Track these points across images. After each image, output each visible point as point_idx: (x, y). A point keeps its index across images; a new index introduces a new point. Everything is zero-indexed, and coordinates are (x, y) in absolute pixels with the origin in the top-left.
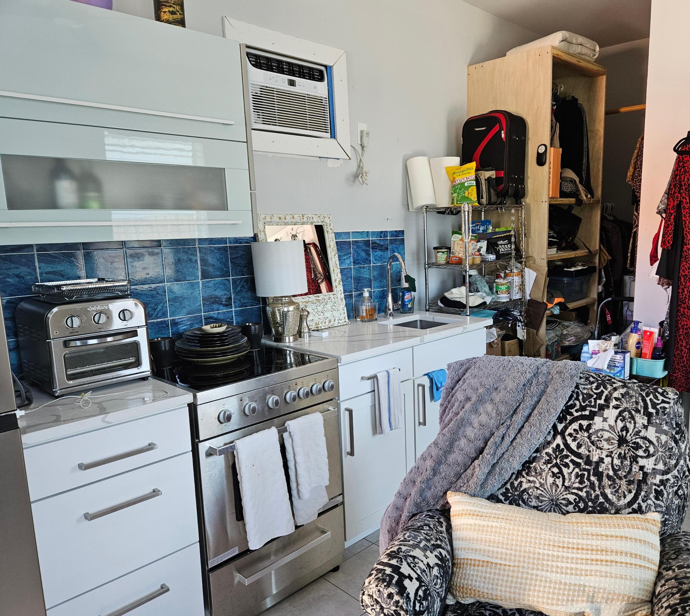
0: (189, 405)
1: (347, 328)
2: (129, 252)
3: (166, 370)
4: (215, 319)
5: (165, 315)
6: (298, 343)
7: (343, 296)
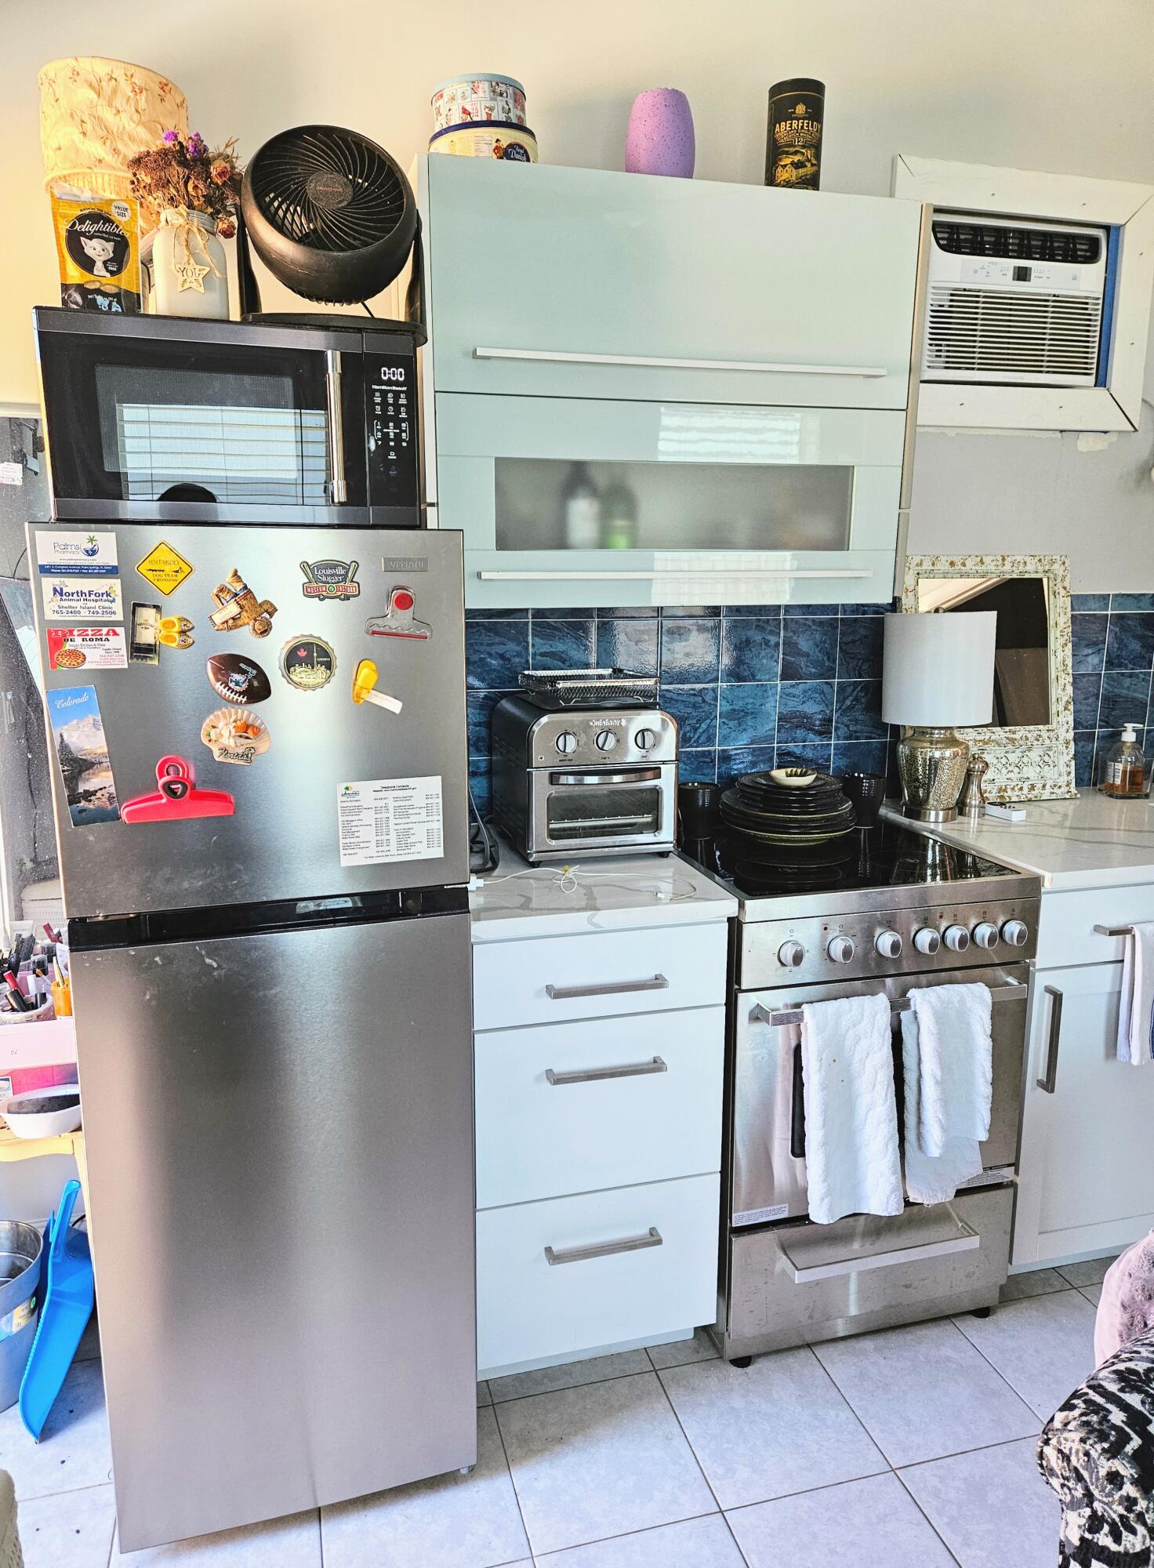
0: (730, 920)
1: (1072, 807)
2: (667, 624)
3: (701, 842)
4: (796, 757)
5: (710, 740)
6: (956, 827)
7: (1071, 735)
